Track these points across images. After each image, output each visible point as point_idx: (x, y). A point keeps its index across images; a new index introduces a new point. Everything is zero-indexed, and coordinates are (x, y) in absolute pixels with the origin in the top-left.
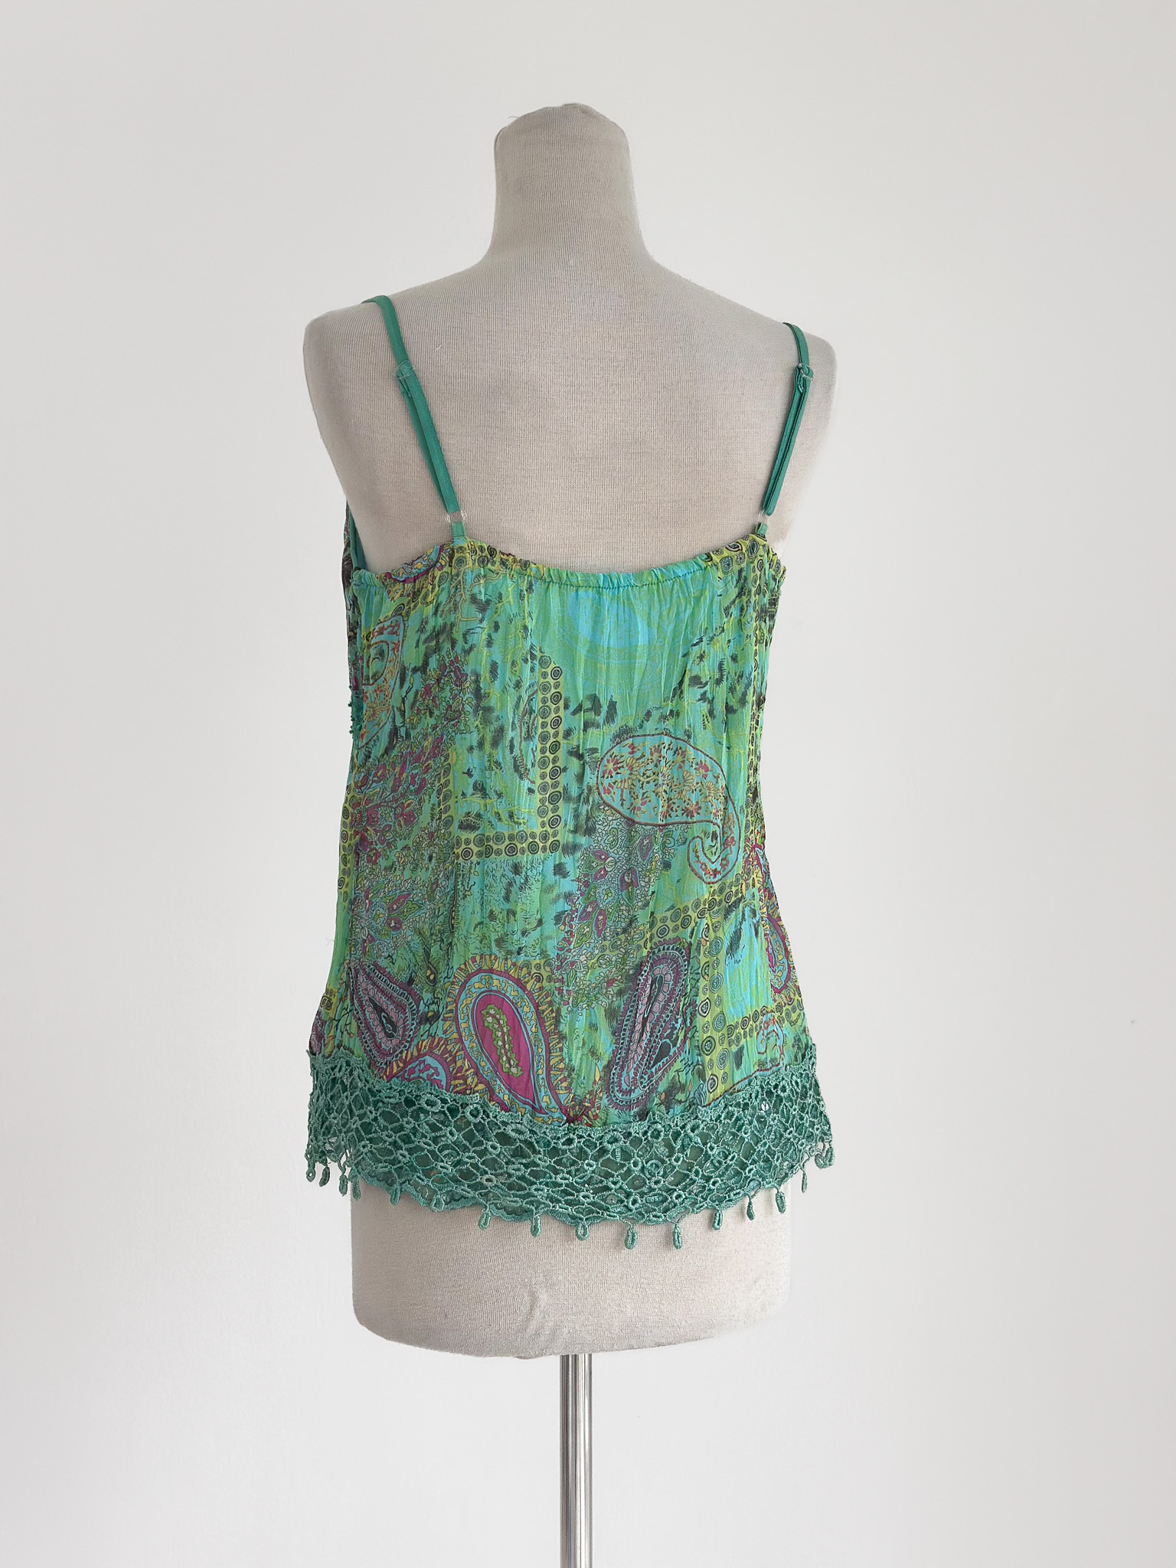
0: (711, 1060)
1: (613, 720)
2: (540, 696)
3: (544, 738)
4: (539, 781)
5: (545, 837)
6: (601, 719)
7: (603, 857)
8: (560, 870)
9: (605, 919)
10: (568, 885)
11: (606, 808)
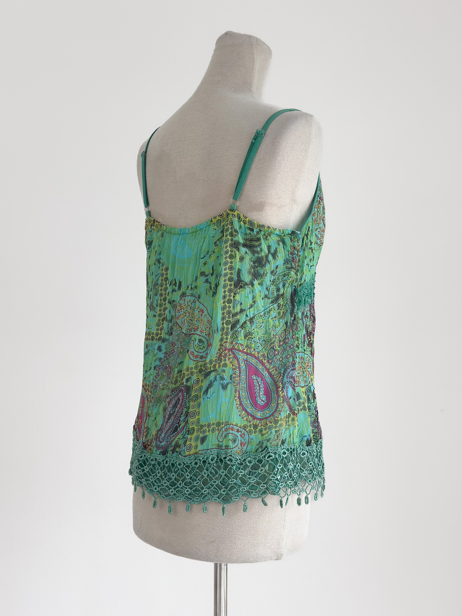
0: (191, 437)
1: (180, 289)
2: (160, 278)
3: (161, 295)
4: (158, 312)
5: (157, 334)
6: (177, 288)
7: (174, 345)
8: (159, 349)
9: (171, 371)
10: (161, 355)
11: (177, 325)
